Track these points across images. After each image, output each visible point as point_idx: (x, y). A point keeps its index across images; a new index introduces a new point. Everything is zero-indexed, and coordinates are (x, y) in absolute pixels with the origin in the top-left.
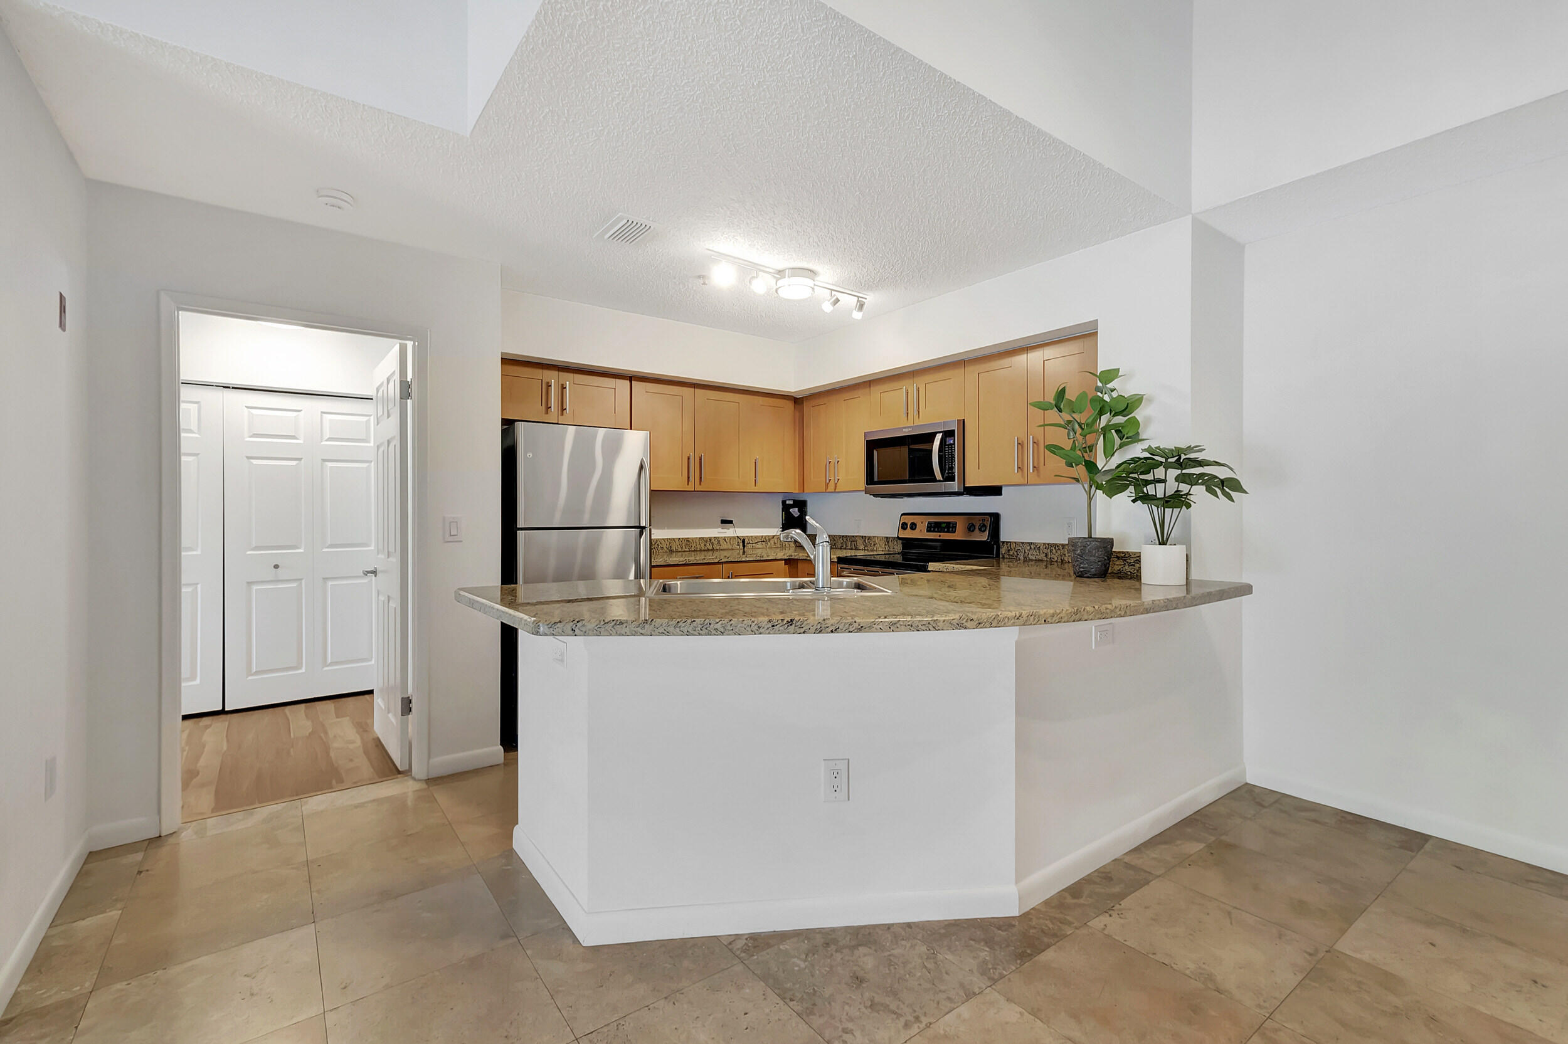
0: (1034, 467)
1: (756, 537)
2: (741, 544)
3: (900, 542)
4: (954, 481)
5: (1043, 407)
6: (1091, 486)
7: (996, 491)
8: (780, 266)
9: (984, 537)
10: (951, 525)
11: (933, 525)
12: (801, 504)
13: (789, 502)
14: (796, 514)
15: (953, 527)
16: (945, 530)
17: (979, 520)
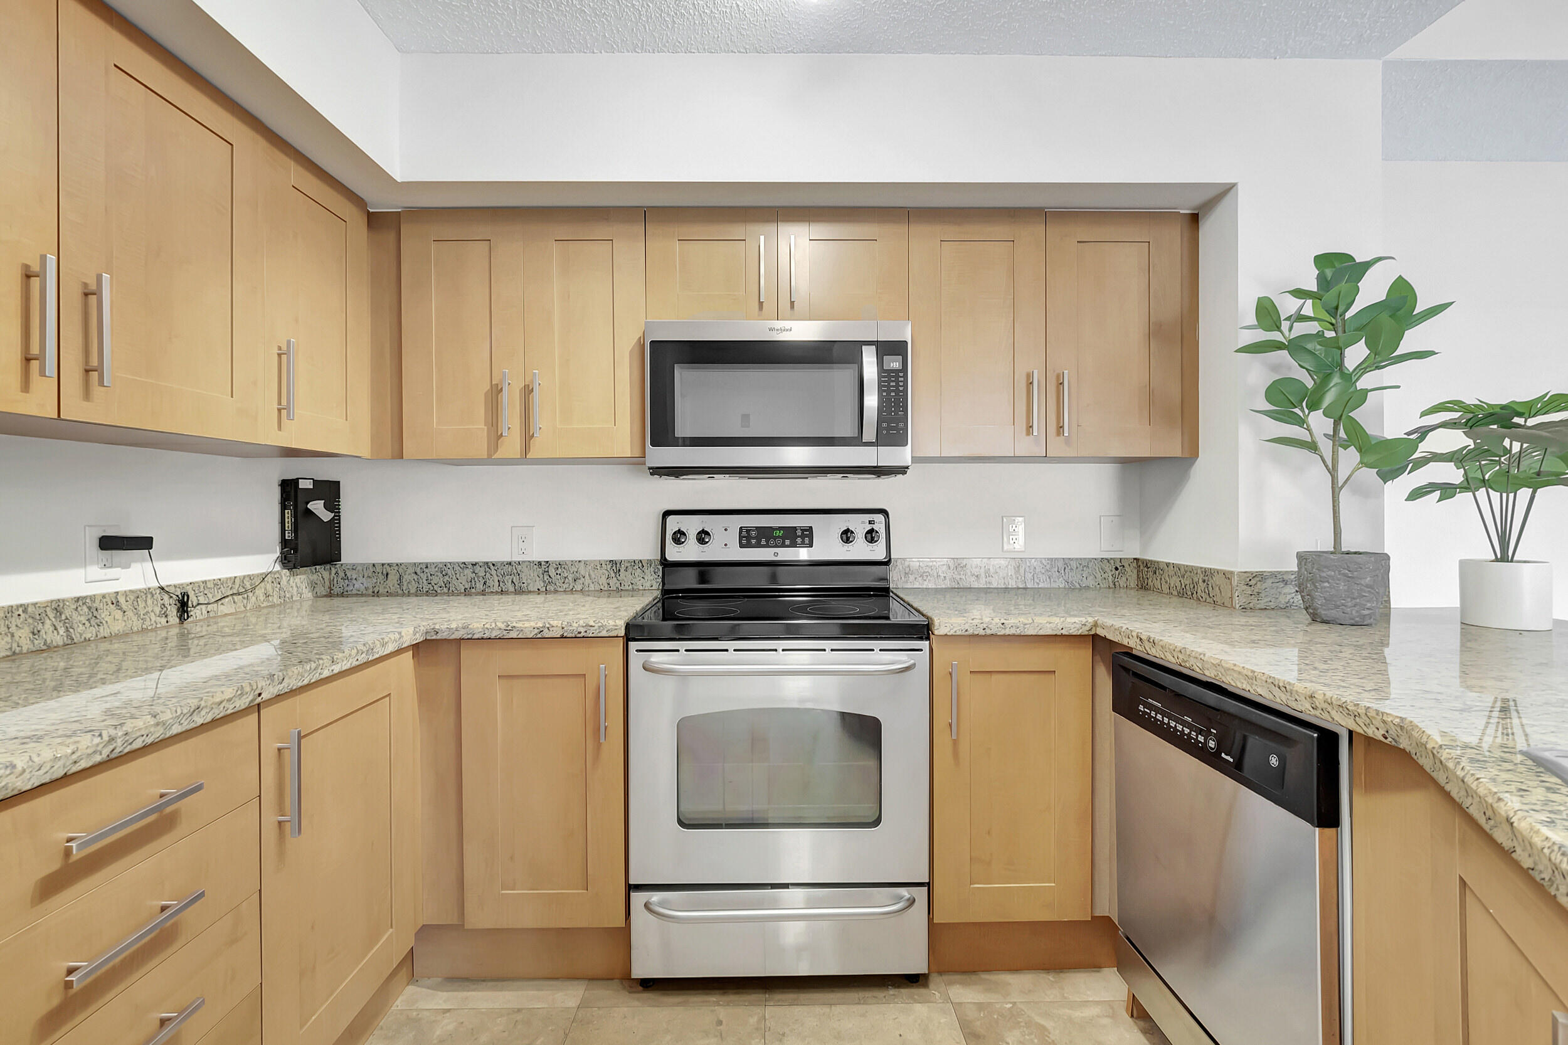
1: (218, 583)
9: (877, 552)
10: (799, 533)
11: (753, 533)
12: (330, 491)
13: (305, 484)
14: (326, 516)
15: (807, 536)
16: (787, 542)
17: (863, 522)
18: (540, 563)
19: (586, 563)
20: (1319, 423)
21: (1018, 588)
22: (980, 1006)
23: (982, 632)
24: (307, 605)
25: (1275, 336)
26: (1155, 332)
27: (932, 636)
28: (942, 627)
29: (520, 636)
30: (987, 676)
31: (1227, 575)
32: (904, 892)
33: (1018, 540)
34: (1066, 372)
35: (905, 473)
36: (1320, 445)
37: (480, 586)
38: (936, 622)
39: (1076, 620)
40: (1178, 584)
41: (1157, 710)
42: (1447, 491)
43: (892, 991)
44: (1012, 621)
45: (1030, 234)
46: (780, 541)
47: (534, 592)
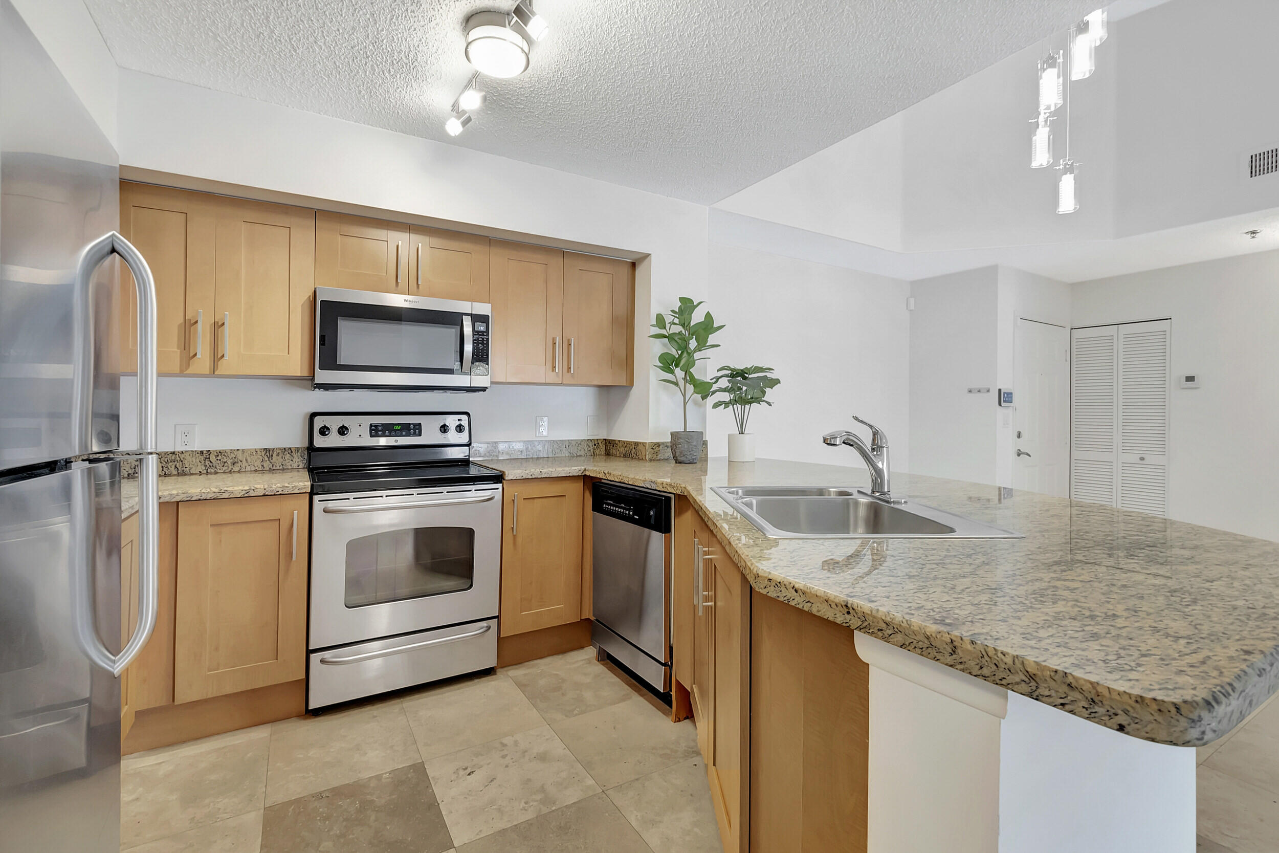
10: (412, 427)
11: (380, 428)
15: (417, 429)
16: (404, 433)
17: (454, 420)
18: (202, 452)
19: (243, 451)
20: (679, 373)
21: (544, 458)
22: (525, 675)
23: (530, 477)
25: (663, 332)
26: (614, 320)
27: (504, 481)
28: (510, 475)
29: (231, 496)
30: (531, 500)
31: (644, 444)
32: (484, 624)
33: (544, 431)
34: (573, 339)
35: (485, 390)
36: (679, 383)
38: (507, 473)
39: (576, 468)
40: (624, 451)
41: (611, 505)
42: (727, 404)
43: (476, 681)
44: (544, 471)
45: (556, 263)
46: (399, 433)
47: (196, 474)
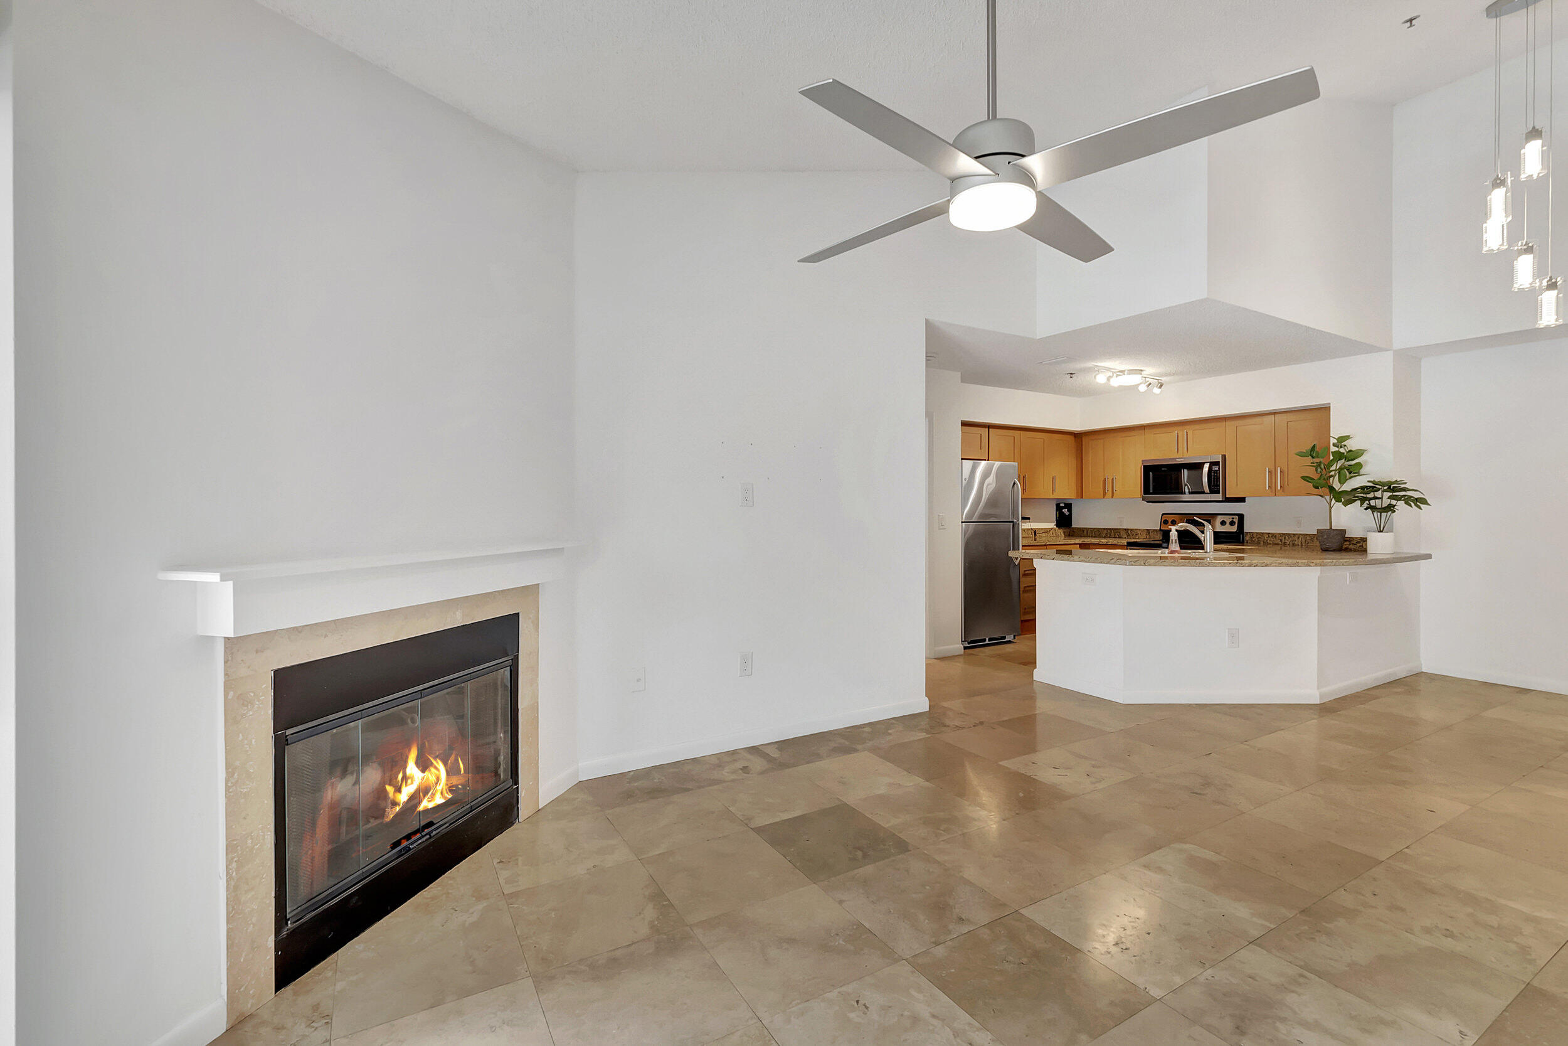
0: (1281, 487)
1: (1042, 529)
2: (1033, 534)
3: (1162, 533)
4: (1219, 493)
5: (1301, 454)
6: (1332, 500)
7: (1242, 500)
8: (1122, 368)
9: (1234, 529)
12: (1069, 506)
13: (1062, 505)
14: (1067, 513)
17: (1229, 518)
18: (1126, 529)
24: (1063, 537)
37: (1109, 535)
